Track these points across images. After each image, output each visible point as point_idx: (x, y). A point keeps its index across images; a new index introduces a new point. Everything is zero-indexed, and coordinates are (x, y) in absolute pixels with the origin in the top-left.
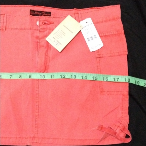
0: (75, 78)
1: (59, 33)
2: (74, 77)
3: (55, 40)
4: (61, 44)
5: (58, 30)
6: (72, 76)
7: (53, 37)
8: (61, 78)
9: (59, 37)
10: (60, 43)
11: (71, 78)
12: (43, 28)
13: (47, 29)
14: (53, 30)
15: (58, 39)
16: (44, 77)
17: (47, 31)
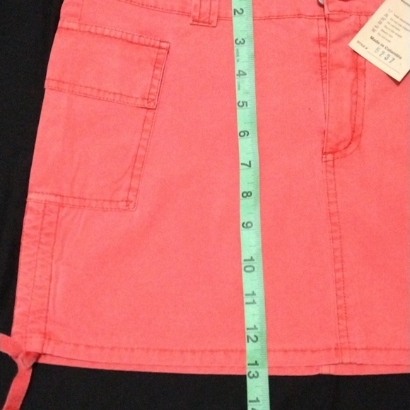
0: (251, 375)
1: (389, 23)
2: (253, 372)
3: (379, 46)
4: (400, 58)
5: (386, 15)
6: (256, 363)
7: (372, 38)
8: (248, 329)
9: (391, 36)
10: (397, 55)
11: (248, 361)
12: (338, 9)
13: (349, 13)
14: (369, 14)
15: (389, 41)
16: (247, 269)
17: (353, 18)
